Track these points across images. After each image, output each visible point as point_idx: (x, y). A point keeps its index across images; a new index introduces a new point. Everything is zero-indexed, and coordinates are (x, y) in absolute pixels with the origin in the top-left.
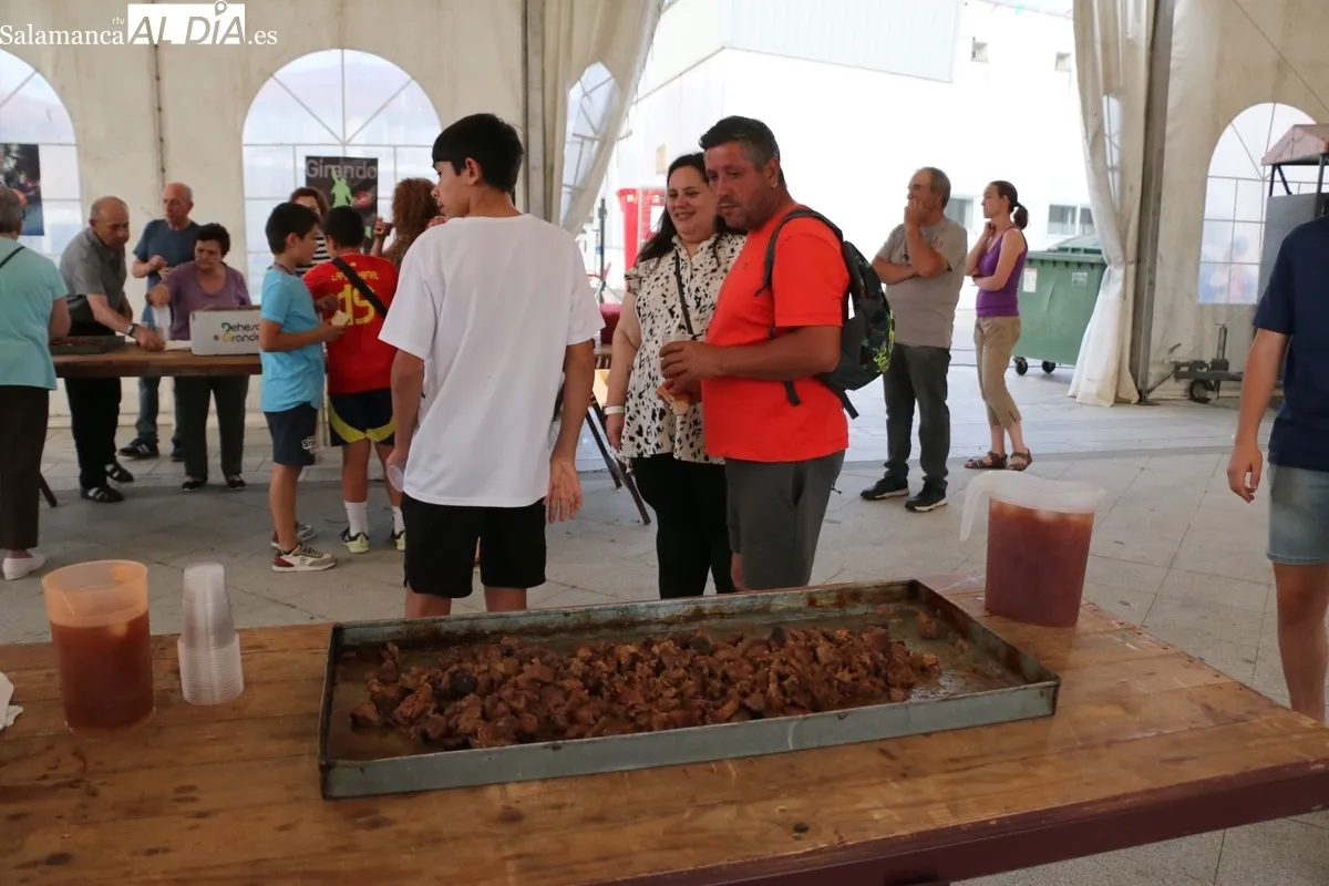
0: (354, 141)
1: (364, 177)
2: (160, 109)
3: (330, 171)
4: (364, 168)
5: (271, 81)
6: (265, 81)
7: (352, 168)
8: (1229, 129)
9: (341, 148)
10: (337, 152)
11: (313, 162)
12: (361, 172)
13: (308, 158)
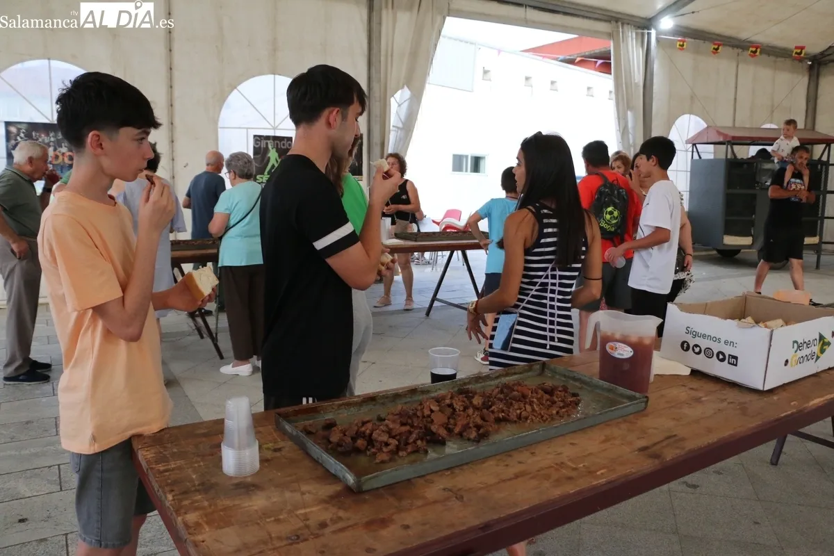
0: (280, 127)
1: (285, 147)
2: (172, 105)
3: (267, 144)
4: (285, 142)
5: (235, 91)
6: (232, 90)
7: (279, 142)
8: (674, 126)
9: (273, 131)
10: (271, 133)
11: (258, 138)
12: (284, 145)
13: (255, 136)
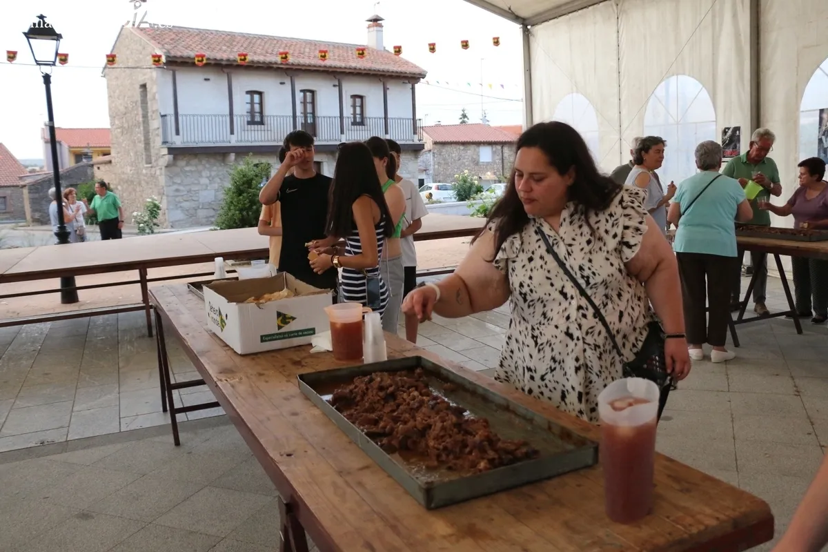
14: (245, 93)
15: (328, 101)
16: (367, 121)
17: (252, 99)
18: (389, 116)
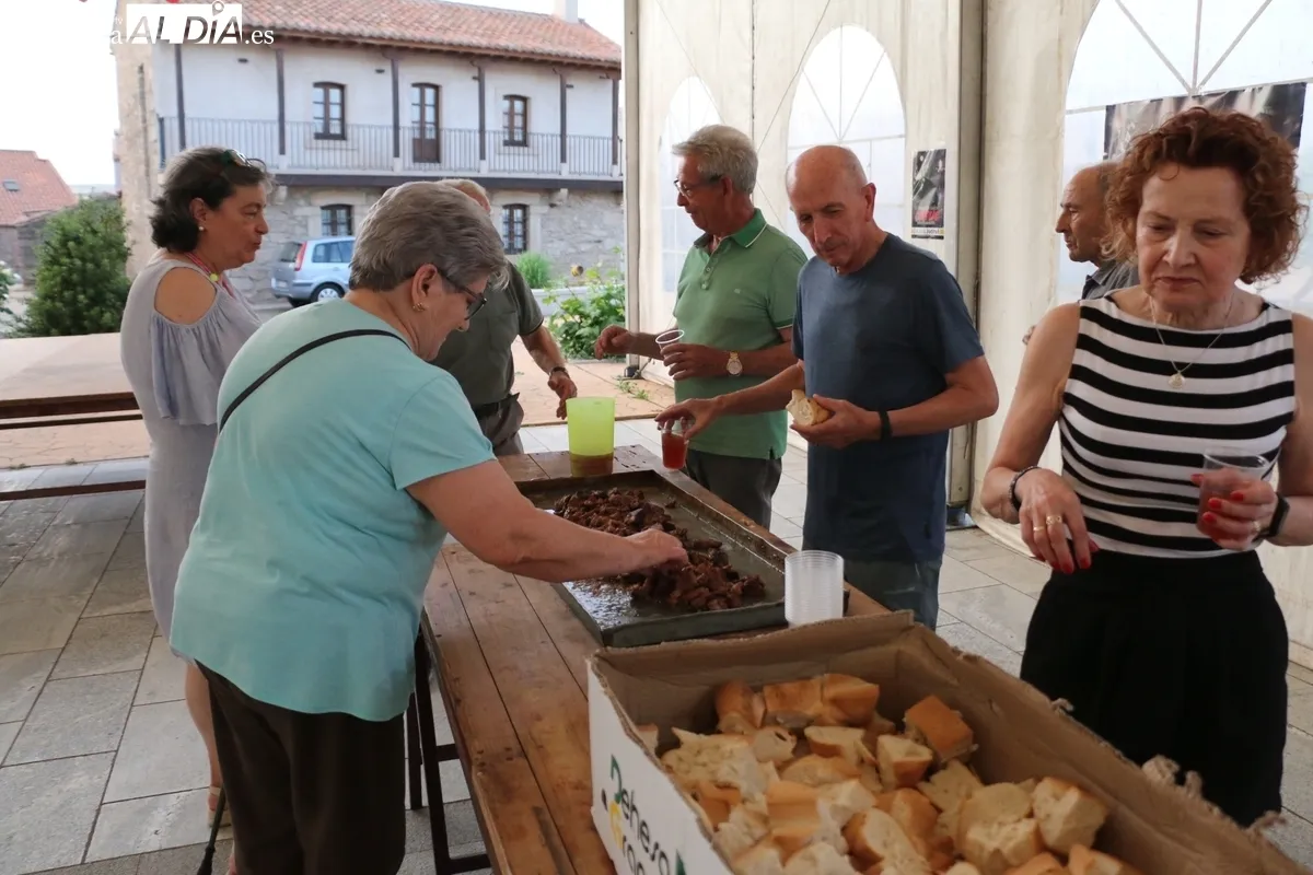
14: (311, 86)
15: (462, 104)
16: (532, 140)
17: (327, 96)
18: (569, 131)
